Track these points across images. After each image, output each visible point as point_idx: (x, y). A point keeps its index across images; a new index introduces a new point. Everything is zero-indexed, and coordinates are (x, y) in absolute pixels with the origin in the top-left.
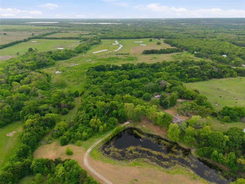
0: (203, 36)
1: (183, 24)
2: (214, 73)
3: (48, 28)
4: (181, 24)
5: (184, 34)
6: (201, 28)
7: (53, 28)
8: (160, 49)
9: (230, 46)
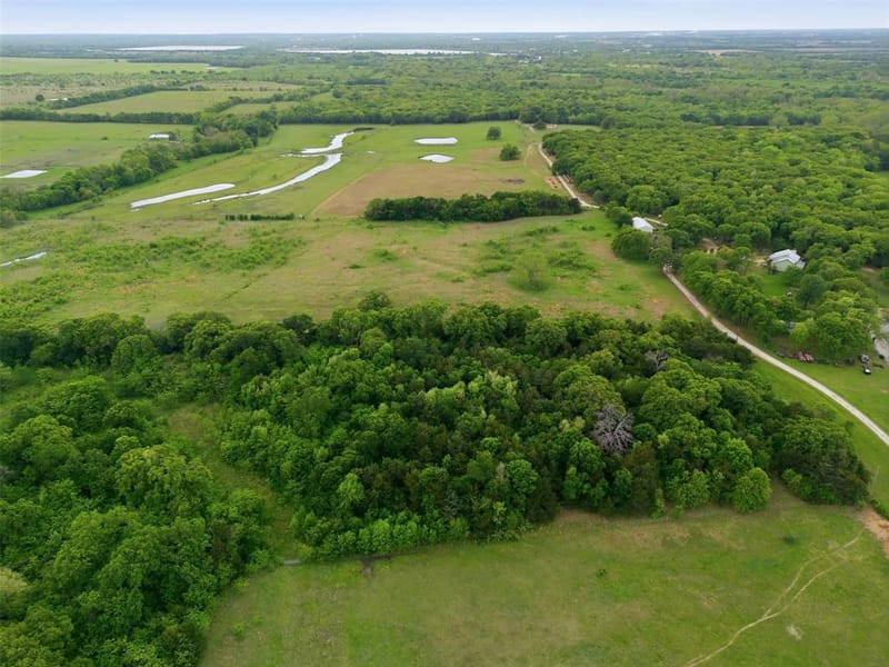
0: (757, 113)
1: (718, 52)
2: (580, 470)
3: (153, 72)
4: (711, 52)
5: (675, 101)
6: (779, 71)
7: (173, 72)
8: (457, 197)
9: (849, 186)
